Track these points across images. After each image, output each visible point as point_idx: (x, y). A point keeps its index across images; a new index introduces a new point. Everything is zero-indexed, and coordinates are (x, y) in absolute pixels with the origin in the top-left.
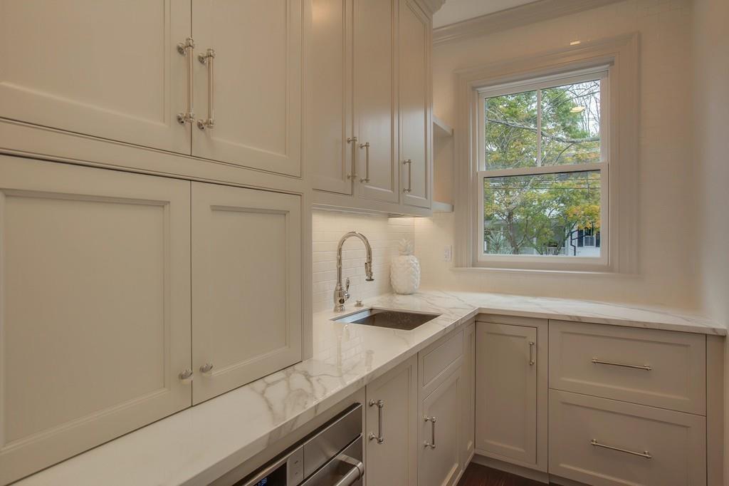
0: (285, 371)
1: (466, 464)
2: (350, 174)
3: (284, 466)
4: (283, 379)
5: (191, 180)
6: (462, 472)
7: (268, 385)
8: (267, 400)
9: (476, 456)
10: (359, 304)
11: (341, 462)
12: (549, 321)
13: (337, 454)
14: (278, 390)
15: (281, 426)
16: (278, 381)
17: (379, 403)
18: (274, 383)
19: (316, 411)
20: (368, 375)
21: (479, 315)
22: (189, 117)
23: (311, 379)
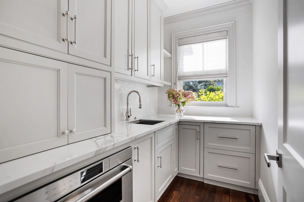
0: (104, 136)
1: (175, 176)
2: (131, 68)
3: (102, 163)
4: (103, 138)
5: (68, 63)
6: (173, 179)
7: (97, 139)
8: (96, 143)
9: (179, 173)
10: (135, 118)
11: (124, 166)
12: (205, 123)
13: (122, 163)
14: (101, 141)
15: (100, 149)
16: (101, 138)
17: (138, 147)
18: (99, 139)
19: (114, 146)
20: (134, 137)
21: (179, 122)
22: (67, 40)
23: (113, 137)
